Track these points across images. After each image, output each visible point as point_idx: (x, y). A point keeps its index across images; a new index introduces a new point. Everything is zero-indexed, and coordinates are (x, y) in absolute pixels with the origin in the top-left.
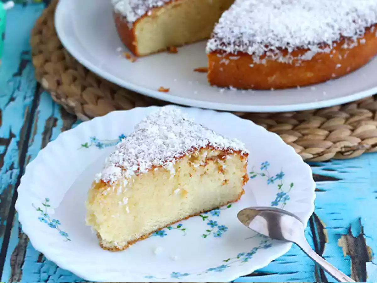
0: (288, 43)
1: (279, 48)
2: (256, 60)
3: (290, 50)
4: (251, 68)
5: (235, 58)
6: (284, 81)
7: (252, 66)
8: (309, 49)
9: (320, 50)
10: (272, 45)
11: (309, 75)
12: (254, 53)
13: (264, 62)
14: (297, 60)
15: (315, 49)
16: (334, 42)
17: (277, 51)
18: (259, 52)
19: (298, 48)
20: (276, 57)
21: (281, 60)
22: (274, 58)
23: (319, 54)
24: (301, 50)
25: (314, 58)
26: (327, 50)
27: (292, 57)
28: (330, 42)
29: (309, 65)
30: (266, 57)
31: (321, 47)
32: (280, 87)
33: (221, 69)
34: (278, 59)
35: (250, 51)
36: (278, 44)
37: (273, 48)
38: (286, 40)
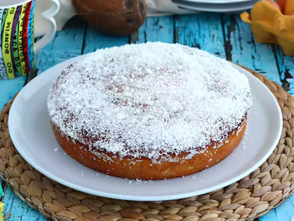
0: (175, 149)
1: (169, 153)
2: (154, 162)
3: (177, 154)
4: (150, 166)
5: (140, 161)
6: (173, 173)
7: (151, 165)
8: (190, 153)
9: (197, 152)
10: (164, 152)
11: (190, 168)
12: (152, 157)
13: (159, 162)
14: (182, 160)
15: (194, 152)
16: (207, 146)
17: (168, 155)
18: (156, 156)
19: (182, 152)
20: (168, 159)
21: (171, 160)
22: (166, 160)
23: (196, 154)
24: (184, 153)
25: (193, 157)
26: (202, 152)
27: (178, 158)
28: (204, 147)
29: (190, 162)
30: (161, 160)
31: (198, 150)
32: (170, 177)
33: (131, 168)
34: (169, 160)
35: (150, 156)
36: (168, 151)
37: (166, 153)
38: (174, 147)
